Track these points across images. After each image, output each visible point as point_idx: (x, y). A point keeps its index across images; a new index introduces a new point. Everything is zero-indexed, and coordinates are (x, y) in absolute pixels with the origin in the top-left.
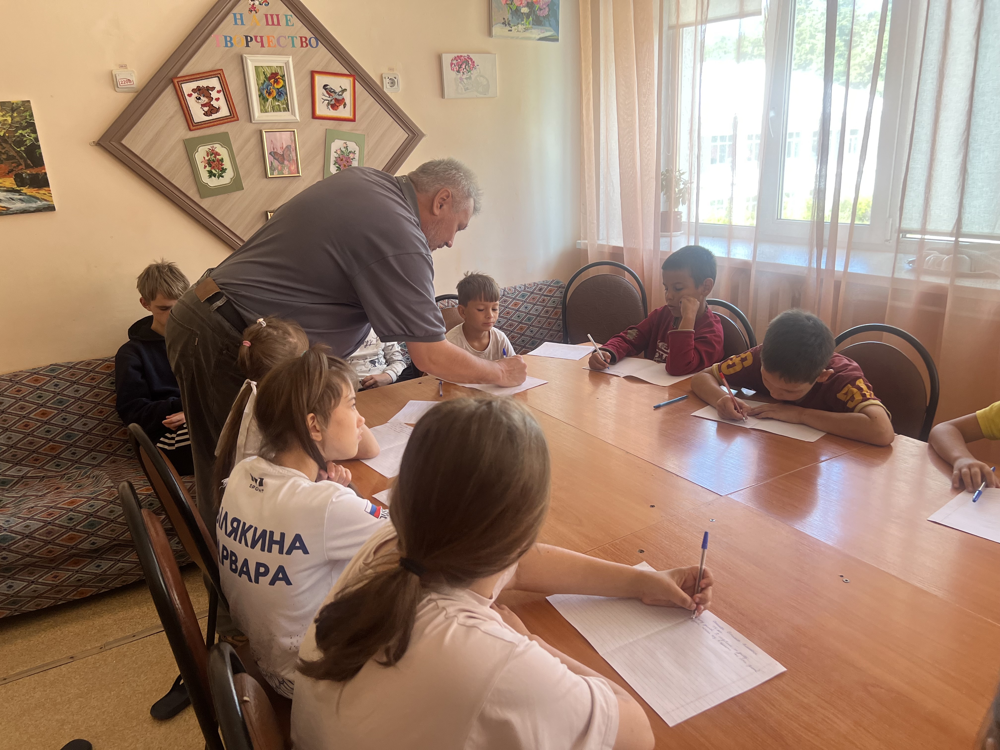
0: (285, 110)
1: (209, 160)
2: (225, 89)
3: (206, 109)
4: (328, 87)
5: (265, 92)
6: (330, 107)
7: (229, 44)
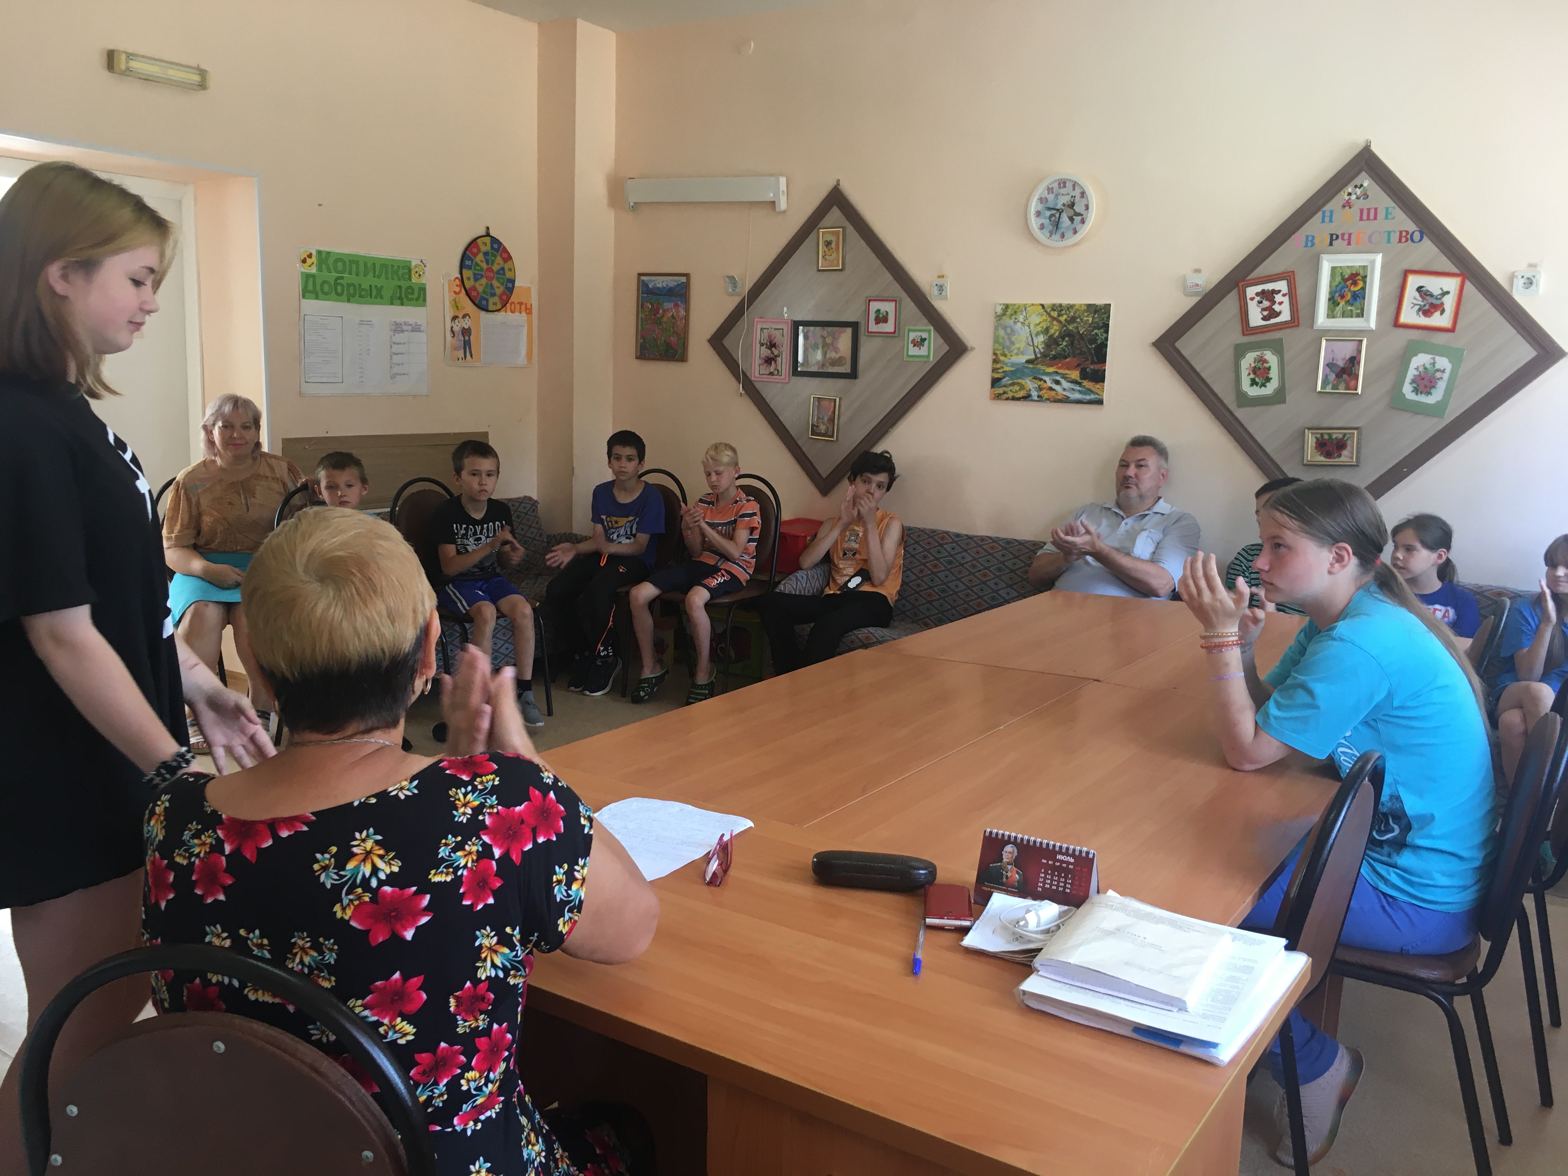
0: (1358, 316)
1: (1255, 367)
2: (1292, 294)
3: (1265, 313)
4: (1424, 289)
5: (1337, 295)
6: (1421, 313)
7: (1310, 244)
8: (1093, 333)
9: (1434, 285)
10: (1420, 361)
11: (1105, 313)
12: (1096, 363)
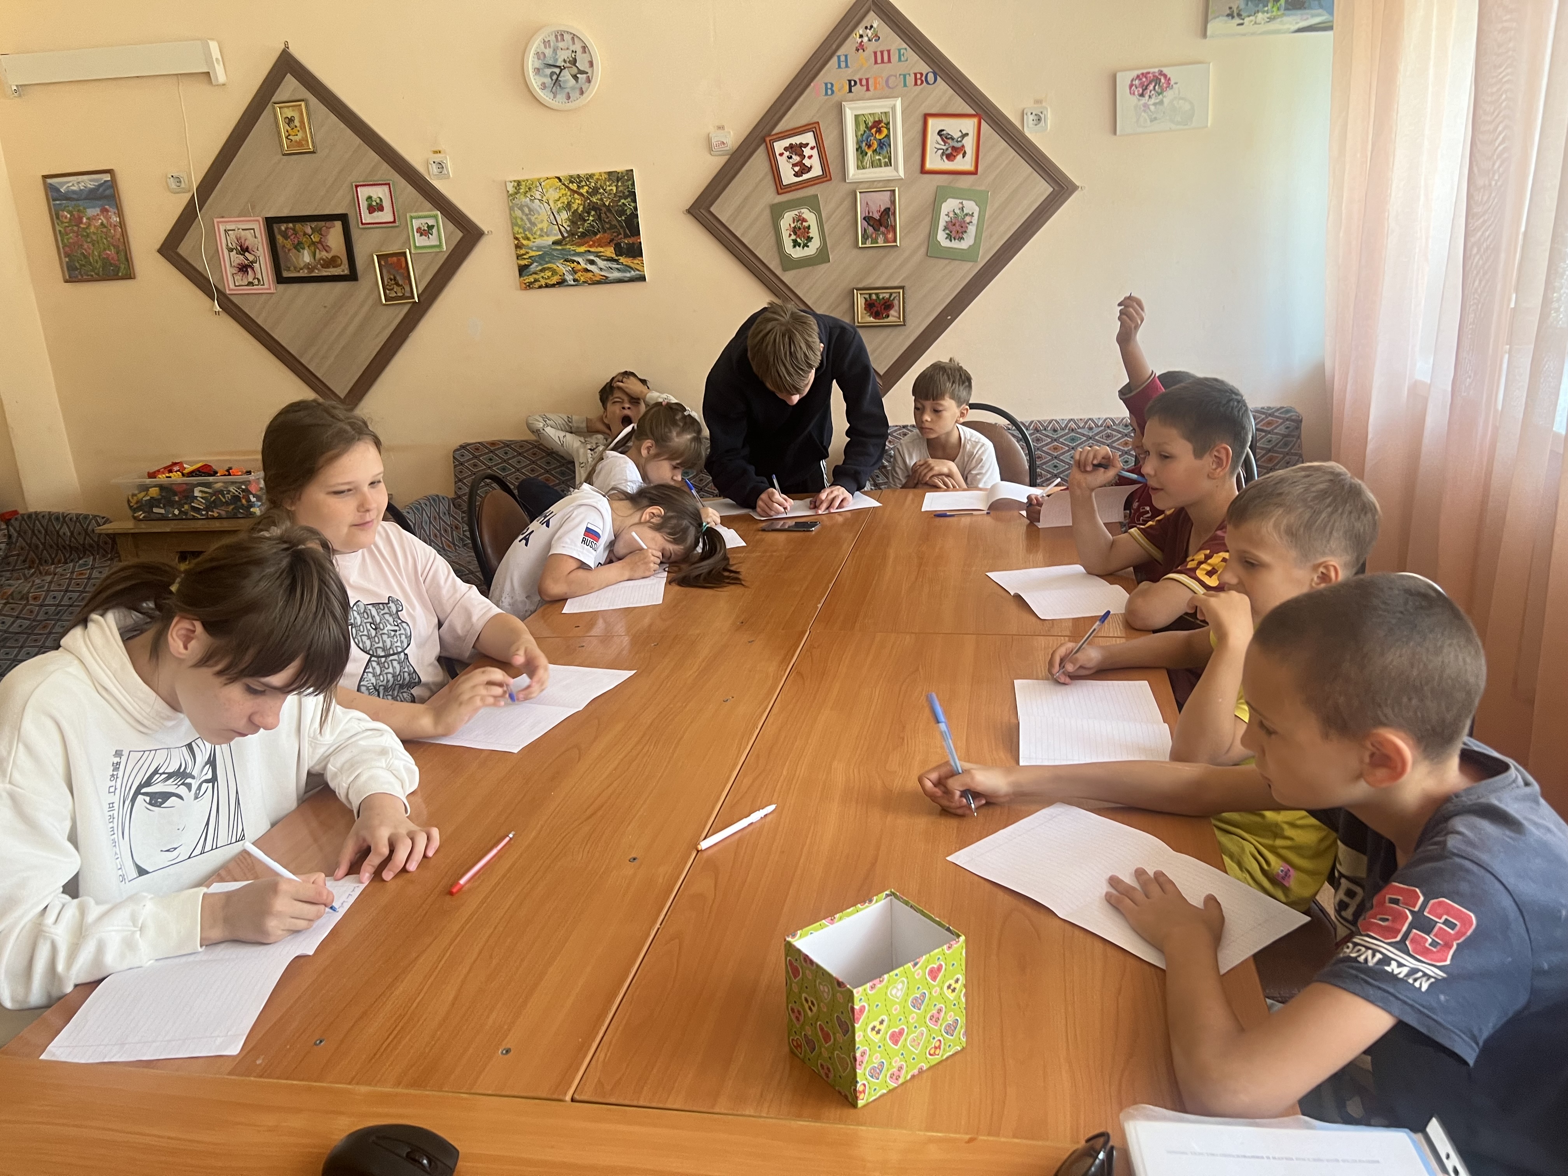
0: (886, 165)
1: (795, 227)
2: (820, 146)
3: (797, 169)
4: (944, 132)
5: (864, 144)
6: (944, 157)
7: (829, 92)
8: (620, 203)
9: (953, 127)
10: (949, 206)
11: (628, 180)
12: (630, 237)
